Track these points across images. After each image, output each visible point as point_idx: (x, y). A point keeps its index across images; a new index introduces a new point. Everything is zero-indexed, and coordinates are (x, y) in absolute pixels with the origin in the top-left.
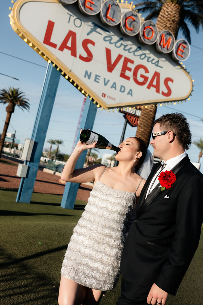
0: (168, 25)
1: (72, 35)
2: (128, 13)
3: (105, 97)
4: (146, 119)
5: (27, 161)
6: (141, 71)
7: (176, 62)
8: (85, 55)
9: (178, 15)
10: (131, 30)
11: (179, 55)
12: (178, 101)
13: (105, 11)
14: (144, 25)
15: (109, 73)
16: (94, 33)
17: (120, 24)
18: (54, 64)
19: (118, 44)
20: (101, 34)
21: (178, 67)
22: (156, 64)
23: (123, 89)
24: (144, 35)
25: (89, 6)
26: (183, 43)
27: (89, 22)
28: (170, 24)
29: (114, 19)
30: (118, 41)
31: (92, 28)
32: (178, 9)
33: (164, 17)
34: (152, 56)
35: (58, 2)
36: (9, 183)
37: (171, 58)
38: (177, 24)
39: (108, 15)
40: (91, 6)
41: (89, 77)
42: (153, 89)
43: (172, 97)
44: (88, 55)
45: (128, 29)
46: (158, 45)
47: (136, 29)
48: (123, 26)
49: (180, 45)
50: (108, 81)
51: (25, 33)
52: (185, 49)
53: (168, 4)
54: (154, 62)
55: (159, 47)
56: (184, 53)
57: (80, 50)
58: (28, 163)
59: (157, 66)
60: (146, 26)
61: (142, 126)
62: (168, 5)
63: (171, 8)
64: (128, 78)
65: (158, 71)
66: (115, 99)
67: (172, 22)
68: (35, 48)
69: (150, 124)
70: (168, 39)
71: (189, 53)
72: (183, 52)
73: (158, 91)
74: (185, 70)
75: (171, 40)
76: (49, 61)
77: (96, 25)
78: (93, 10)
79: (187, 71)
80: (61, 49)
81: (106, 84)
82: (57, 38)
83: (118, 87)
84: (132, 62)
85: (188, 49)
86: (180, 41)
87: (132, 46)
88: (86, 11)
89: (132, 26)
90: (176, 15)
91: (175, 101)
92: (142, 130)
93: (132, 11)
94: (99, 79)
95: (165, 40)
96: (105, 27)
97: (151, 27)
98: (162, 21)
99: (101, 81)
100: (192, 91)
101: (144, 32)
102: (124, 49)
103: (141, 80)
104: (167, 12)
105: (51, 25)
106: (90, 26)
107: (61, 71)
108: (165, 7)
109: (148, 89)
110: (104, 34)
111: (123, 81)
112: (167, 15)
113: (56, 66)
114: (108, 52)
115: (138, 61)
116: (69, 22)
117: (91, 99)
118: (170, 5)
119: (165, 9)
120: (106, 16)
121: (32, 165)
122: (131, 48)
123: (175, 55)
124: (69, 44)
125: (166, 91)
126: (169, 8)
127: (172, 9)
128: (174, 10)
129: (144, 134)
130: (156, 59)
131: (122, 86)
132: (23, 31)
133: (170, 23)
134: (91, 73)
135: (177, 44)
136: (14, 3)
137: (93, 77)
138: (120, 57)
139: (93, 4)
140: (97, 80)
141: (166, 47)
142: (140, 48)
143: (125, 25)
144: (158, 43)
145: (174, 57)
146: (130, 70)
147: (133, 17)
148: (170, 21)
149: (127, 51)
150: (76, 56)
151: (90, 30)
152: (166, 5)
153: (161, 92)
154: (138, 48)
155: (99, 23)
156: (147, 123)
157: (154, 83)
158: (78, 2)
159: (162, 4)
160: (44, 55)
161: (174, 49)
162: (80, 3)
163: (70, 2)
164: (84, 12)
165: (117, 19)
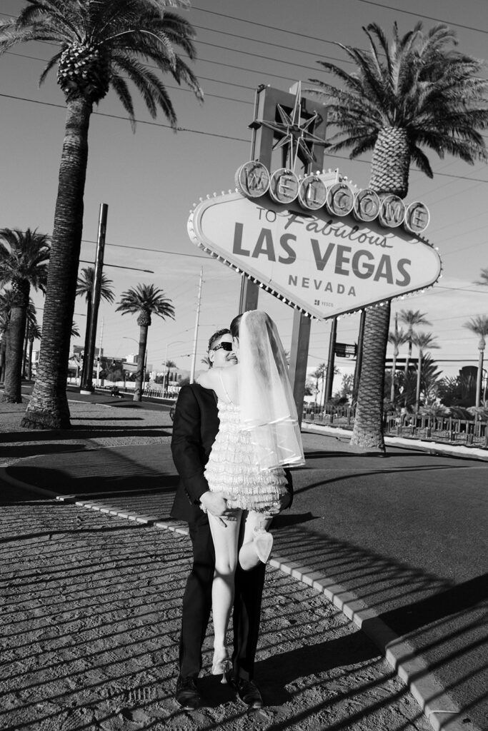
0: (391, 164)
1: (266, 233)
2: (334, 186)
3: (318, 304)
6: (363, 259)
7: (410, 235)
8: (286, 255)
9: (405, 144)
10: (342, 209)
11: (414, 225)
12: (422, 288)
13: (303, 192)
14: (358, 197)
15: (320, 271)
16: (293, 224)
17: (326, 204)
18: (249, 276)
19: (327, 231)
20: (302, 223)
21: (415, 240)
22: (383, 244)
23: (341, 290)
24: (359, 211)
25: (283, 192)
26: (418, 206)
27: (283, 211)
28: (393, 162)
29: (317, 201)
30: (326, 226)
31: (290, 217)
32: (403, 134)
33: (383, 152)
34: (375, 235)
35: (243, 197)
37: (403, 232)
38: (405, 158)
39: (308, 197)
40: (285, 192)
41: (295, 284)
42: (383, 280)
43: (412, 286)
44: (290, 255)
45: (337, 208)
47: (349, 206)
48: (331, 206)
49: (413, 210)
50: (321, 282)
51: (210, 246)
52: (422, 214)
53: (386, 129)
54: (379, 242)
55: (383, 220)
56: (422, 221)
57: (280, 251)
59: (384, 246)
61: (372, 325)
62: (386, 132)
63: (392, 136)
64: (346, 273)
65: (387, 254)
66: (332, 305)
67: (396, 158)
68: (225, 262)
69: (383, 321)
71: (429, 219)
72: (419, 219)
73: (390, 281)
74: (426, 242)
75: (399, 207)
76: (243, 274)
77: (294, 213)
78: (288, 197)
79: (429, 242)
80: (255, 255)
81: (317, 288)
82: (249, 243)
83: (335, 288)
84: (349, 249)
85: (426, 213)
87: (345, 229)
88: (279, 200)
89: (341, 202)
90: (401, 145)
91: (417, 290)
92: (372, 332)
94: (308, 283)
95: (390, 210)
96: (305, 213)
98: (380, 159)
99: (311, 284)
100: (441, 269)
101: (359, 207)
102: (336, 235)
103: (364, 271)
104: (387, 143)
105: (239, 228)
106: (287, 216)
107: (258, 283)
108: (382, 135)
109: (376, 282)
110: (307, 221)
111: (340, 279)
112: (387, 149)
113: (251, 277)
114: (315, 244)
115: (356, 246)
116: (260, 219)
117: (301, 310)
118: (389, 131)
119: (382, 138)
120: (306, 199)
122: (345, 231)
123: (408, 226)
124: (264, 247)
125: (402, 279)
126: (389, 136)
127: (395, 138)
128: (397, 137)
129: (375, 337)
130: (382, 238)
131: (339, 286)
132: (208, 244)
133: (393, 160)
134: (296, 277)
135: (409, 210)
137: (300, 282)
138: (331, 246)
139: (287, 188)
140: (306, 284)
141: (393, 218)
142: (356, 228)
144: (381, 216)
145: (408, 229)
146: (347, 260)
147: (342, 190)
148: (392, 157)
149: (340, 237)
150: (274, 260)
151: (288, 221)
152: (383, 132)
153: (394, 281)
154: (354, 228)
155: (298, 210)
156: (379, 320)
157: (383, 271)
158: (268, 191)
159: (377, 131)
160: (236, 268)
161: (406, 219)
162: (272, 192)
163: (259, 194)
164: (278, 202)
165: (321, 198)
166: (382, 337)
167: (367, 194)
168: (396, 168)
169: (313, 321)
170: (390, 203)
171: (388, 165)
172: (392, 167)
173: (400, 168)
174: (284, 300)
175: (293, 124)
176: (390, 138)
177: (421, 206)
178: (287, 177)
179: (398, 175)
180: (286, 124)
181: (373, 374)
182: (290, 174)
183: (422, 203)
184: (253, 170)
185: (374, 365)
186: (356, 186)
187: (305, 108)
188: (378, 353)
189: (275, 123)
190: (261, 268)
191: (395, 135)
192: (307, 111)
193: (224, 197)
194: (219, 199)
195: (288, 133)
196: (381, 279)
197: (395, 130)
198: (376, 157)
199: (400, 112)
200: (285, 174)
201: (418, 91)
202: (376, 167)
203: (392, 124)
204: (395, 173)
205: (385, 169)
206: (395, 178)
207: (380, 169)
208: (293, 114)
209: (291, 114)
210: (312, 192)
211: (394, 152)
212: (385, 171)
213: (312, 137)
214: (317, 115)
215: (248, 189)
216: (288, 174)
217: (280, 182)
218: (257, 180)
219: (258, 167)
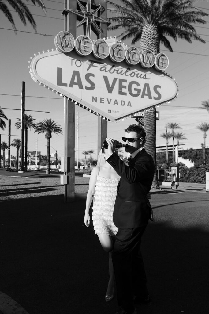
0: (150, 43)
1: (76, 73)
2: (113, 45)
3: (111, 112)
4: (149, 120)
5: (65, 172)
6: (134, 86)
7: (159, 72)
8: (89, 85)
9: (156, 33)
12: (168, 101)
13: (96, 49)
14: (128, 51)
15: (110, 94)
16: (92, 67)
17: (109, 55)
18: (69, 98)
19: (112, 71)
20: (97, 67)
21: (163, 75)
22: (144, 77)
23: (123, 104)
26: (162, 56)
27: (86, 60)
28: (151, 42)
30: (111, 68)
31: (90, 64)
32: (155, 28)
33: (145, 37)
34: (140, 72)
35: (61, 53)
36: (58, 191)
37: (155, 70)
38: (157, 40)
39: (99, 52)
41: (96, 101)
42: (146, 97)
43: (162, 100)
44: (91, 85)
46: (142, 63)
47: (123, 56)
48: (112, 56)
49: (159, 58)
50: (111, 100)
51: (43, 81)
52: (164, 60)
53: (146, 26)
54: (142, 76)
55: (143, 64)
56: (164, 64)
57: (85, 83)
58: (67, 173)
59: (145, 78)
61: (147, 126)
62: (146, 27)
63: (149, 29)
64: (125, 94)
65: (147, 83)
66: (119, 112)
67: (152, 40)
68: (53, 90)
69: (153, 123)
73: (150, 97)
74: (168, 76)
76: (65, 97)
77: (92, 62)
79: (170, 76)
80: (71, 86)
81: (109, 103)
82: (66, 78)
83: (119, 103)
84: (125, 81)
85: (167, 59)
87: (122, 69)
88: (82, 53)
90: (154, 33)
92: (148, 129)
93: (116, 43)
94: (103, 100)
95: (146, 58)
96: (99, 61)
98: (144, 41)
99: (105, 101)
100: (178, 90)
101: (129, 56)
102: (117, 73)
103: (135, 92)
104: (147, 32)
105: (60, 71)
106: (88, 63)
107: (74, 102)
108: (144, 29)
109: (142, 98)
110: (100, 66)
111: (122, 97)
112: (147, 35)
113: (70, 99)
114: (106, 78)
115: (129, 79)
116: (72, 65)
117: (101, 116)
118: (148, 27)
121: (70, 174)
122: (122, 71)
123: (157, 67)
124: (76, 81)
125: (157, 96)
126: (148, 29)
128: (152, 29)
129: (150, 131)
130: (143, 74)
131: (122, 101)
132: (41, 81)
133: (151, 41)
134: (96, 98)
135: (157, 57)
136: (30, 62)
137: (99, 100)
138: (115, 80)
140: (102, 101)
142: (129, 69)
144: (142, 61)
145: (157, 68)
146: (125, 87)
148: (151, 39)
149: (120, 74)
150: (82, 88)
151: (89, 66)
153: (153, 98)
154: (128, 69)
155: (94, 59)
156: (151, 122)
157: (146, 92)
158: (75, 48)
159: (142, 27)
160: (60, 94)
161: (156, 63)
162: (77, 49)
163: (69, 50)
164: (81, 55)
165: (107, 52)
166: (153, 131)
168: (153, 44)
169: (108, 122)
171: (149, 44)
172: (151, 44)
173: (154, 45)
174: (90, 111)
175: (87, 11)
177: (163, 55)
179: (154, 48)
180: (83, 12)
181: (150, 151)
182: (87, 38)
184: (64, 36)
185: (150, 146)
186: (126, 46)
187: (94, 3)
188: (152, 139)
189: (77, 11)
190: (75, 93)
191: (151, 28)
192: (95, 4)
193: (49, 53)
194: (46, 54)
195: (85, 17)
196: (145, 96)
197: (151, 26)
199: (152, 16)
200: (84, 38)
202: (143, 45)
203: (149, 23)
204: (152, 47)
205: (147, 45)
206: (153, 50)
207: (145, 46)
208: (87, 6)
210: (101, 49)
211: (151, 37)
212: (147, 47)
213: (99, 19)
214: (101, 7)
215: (62, 47)
216: (86, 38)
217: (81, 43)
218: (67, 42)
219: (67, 35)
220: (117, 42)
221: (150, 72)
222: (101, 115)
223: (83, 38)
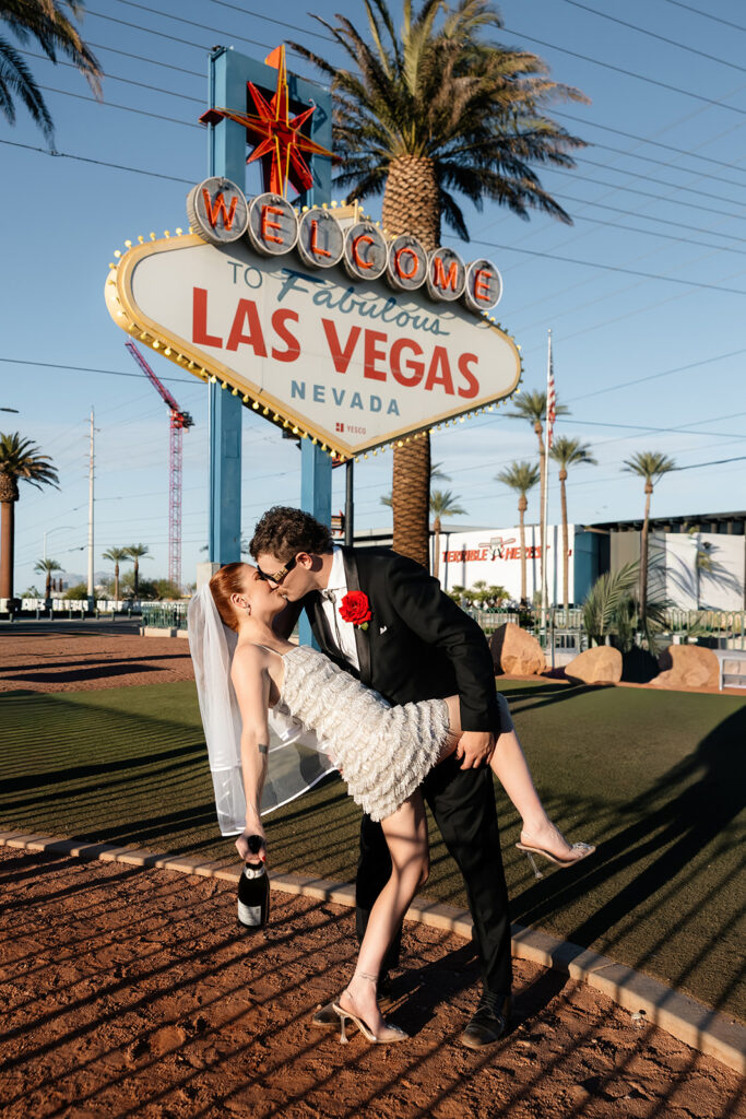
0: (415, 214)
1: (247, 308)
2: (354, 229)
3: (342, 430)
4: (409, 452)
6: (406, 354)
7: (475, 315)
8: (283, 347)
9: (432, 183)
10: (369, 267)
11: (481, 298)
12: (496, 401)
13: (307, 237)
14: (393, 248)
15: (340, 374)
16: (291, 292)
17: (343, 259)
18: (225, 383)
19: (347, 305)
20: (306, 291)
21: (484, 324)
22: (434, 328)
23: (376, 406)
24: (397, 271)
25: (273, 236)
26: (484, 267)
27: (277, 269)
28: (417, 210)
29: (329, 253)
30: (345, 297)
31: (285, 281)
32: (429, 167)
33: (400, 195)
34: (423, 313)
35: (204, 242)
37: (466, 309)
38: (434, 205)
39: (315, 246)
40: (276, 235)
41: (302, 395)
42: (439, 388)
43: (481, 397)
44: (290, 346)
45: (363, 266)
46: (431, 287)
47: (380, 262)
48: (352, 263)
49: (478, 273)
50: (343, 392)
51: (151, 328)
52: (490, 280)
53: (402, 159)
54: (428, 325)
55: (435, 289)
56: (491, 291)
57: (273, 340)
59: (437, 332)
60: (397, 250)
61: (404, 471)
62: (402, 163)
63: (412, 169)
64: (381, 377)
65: (441, 345)
66: (364, 431)
67: (422, 204)
68: (179, 358)
69: (422, 464)
70: (449, 266)
71: (501, 289)
72: (486, 288)
73: (449, 390)
74: (498, 327)
75: (457, 267)
76: (213, 380)
77: (292, 274)
78: (281, 243)
79: (503, 327)
80: (232, 346)
81: (339, 402)
82: (220, 323)
83: (366, 402)
84: (383, 337)
85: (497, 279)
86: (476, 265)
87: (375, 302)
88: (267, 248)
89: (368, 256)
90: (426, 184)
91: (489, 404)
92: (406, 481)
93: (359, 223)
94: (322, 394)
95: (444, 272)
96: (311, 273)
97: (409, 248)
98: (396, 206)
99: (329, 396)
100: (522, 371)
101: (396, 264)
102: (361, 313)
103: (409, 373)
104: (405, 180)
105: (200, 297)
106: (280, 278)
107: (241, 395)
108: (395, 168)
109: (428, 392)
110: (313, 288)
111: (374, 386)
112: (406, 189)
113: (228, 385)
114: (329, 327)
115: (394, 333)
116: (235, 282)
117: (314, 442)
118: (407, 162)
119: (397, 173)
120: (311, 248)
122: (374, 306)
123: (472, 299)
124: (246, 331)
125: (466, 386)
126: (407, 170)
127: (416, 172)
128: (420, 171)
129: (412, 489)
130: (432, 317)
131: (373, 398)
132: (147, 327)
133: (417, 207)
134: (303, 385)
135: (472, 271)
137: (309, 392)
138: (355, 332)
139: (279, 228)
140: (319, 397)
141: (448, 286)
142: (393, 301)
143: (354, 259)
144: (431, 281)
145: (471, 304)
146: (382, 356)
147: (368, 236)
148: (416, 203)
149: (368, 316)
150: (265, 355)
151: (282, 287)
152: (397, 163)
153: (456, 391)
154: (389, 301)
155: (299, 266)
156: (416, 461)
157: (437, 373)
158: (247, 233)
159: (386, 162)
160: (200, 368)
161: (467, 287)
162: (254, 235)
163: (232, 237)
164: (265, 252)
165: (336, 248)
166: (422, 488)
167: (407, 244)
168: (423, 220)
170: (443, 260)
171: (410, 216)
172: (416, 219)
173: (427, 220)
175: (277, 119)
176: (407, 172)
177: (488, 266)
178: (277, 208)
179: (426, 231)
180: (266, 120)
181: (412, 548)
182: (281, 203)
183: (490, 262)
184: (219, 194)
185: (414, 533)
186: (387, 230)
187: (296, 93)
188: (418, 514)
189: (248, 115)
190: (243, 365)
191: (416, 168)
192: (299, 99)
193: (169, 241)
194: (160, 246)
195: (270, 134)
196: (436, 386)
197: (414, 161)
198: (390, 203)
199: (422, 130)
201: (453, 94)
202: (391, 219)
203: (411, 150)
204: (421, 228)
205: (405, 221)
206: (422, 236)
207: (396, 222)
208: (276, 101)
209: (273, 101)
210: (319, 239)
211: (417, 195)
212: (406, 225)
213: (310, 144)
214: (315, 107)
215: (213, 226)
216: (278, 204)
217: (266, 218)
218: (227, 211)
219: (227, 189)
220: (362, 219)
221: (452, 315)
222: (315, 439)
223: (272, 201)
